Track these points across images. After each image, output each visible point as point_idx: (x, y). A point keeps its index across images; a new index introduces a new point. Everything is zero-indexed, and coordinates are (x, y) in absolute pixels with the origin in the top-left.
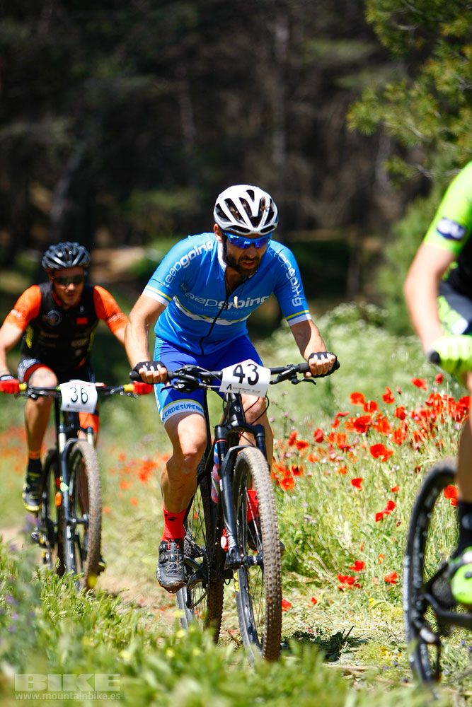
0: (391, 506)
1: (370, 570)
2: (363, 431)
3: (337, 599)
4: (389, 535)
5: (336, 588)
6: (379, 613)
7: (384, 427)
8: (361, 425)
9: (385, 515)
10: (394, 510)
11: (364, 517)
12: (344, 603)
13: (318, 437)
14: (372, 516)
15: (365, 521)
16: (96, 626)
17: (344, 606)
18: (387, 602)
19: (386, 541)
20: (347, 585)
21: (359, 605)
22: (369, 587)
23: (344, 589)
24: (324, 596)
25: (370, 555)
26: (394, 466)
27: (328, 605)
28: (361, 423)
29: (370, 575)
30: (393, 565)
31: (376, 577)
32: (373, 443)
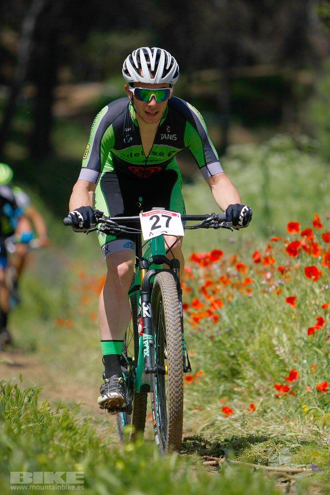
0: (321, 322)
1: (304, 379)
2: (295, 255)
3: (274, 406)
4: (319, 347)
5: (273, 395)
6: (312, 418)
7: (315, 249)
8: (293, 250)
9: (316, 330)
10: (324, 325)
11: (298, 332)
12: (280, 409)
13: (256, 258)
14: (305, 331)
15: (298, 334)
16: (54, 438)
17: (280, 412)
18: (319, 409)
19: (317, 353)
20: (282, 392)
21: (293, 411)
22: (303, 394)
23: (280, 397)
24: (262, 403)
25: (303, 366)
26: (324, 285)
27: (265, 411)
28: (293, 249)
29: (303, 383)
30: (323, 375)
31: (309, 385)
32: (305, 265)
